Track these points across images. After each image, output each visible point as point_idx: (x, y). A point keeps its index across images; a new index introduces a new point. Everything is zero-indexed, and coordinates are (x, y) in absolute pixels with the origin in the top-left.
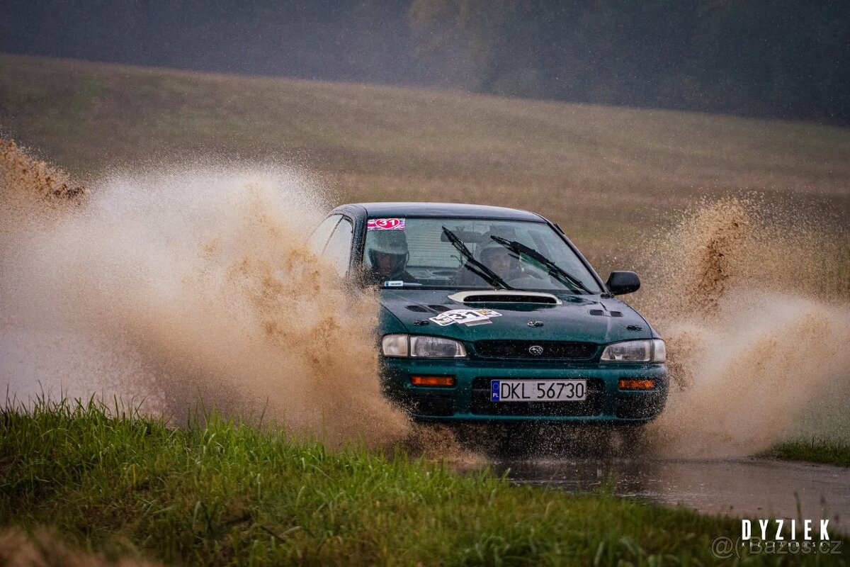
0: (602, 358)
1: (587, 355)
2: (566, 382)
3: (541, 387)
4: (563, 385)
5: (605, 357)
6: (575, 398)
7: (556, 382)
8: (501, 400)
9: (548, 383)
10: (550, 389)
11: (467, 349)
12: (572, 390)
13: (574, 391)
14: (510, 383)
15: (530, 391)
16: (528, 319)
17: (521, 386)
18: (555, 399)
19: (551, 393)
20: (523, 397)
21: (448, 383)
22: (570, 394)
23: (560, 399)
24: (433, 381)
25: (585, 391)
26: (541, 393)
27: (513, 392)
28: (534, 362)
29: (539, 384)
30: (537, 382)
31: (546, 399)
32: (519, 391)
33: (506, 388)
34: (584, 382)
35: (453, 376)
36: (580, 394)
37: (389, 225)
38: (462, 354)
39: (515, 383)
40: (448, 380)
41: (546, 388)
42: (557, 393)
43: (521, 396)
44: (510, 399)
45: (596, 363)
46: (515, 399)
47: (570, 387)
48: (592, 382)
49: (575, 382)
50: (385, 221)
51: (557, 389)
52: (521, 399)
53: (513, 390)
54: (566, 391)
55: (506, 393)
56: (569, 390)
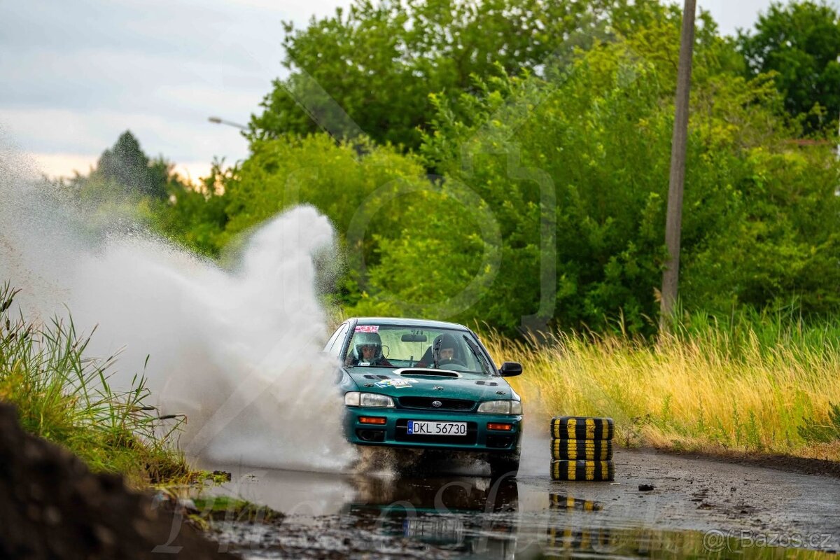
0: (479, 410)
1: (469, 407)
2: (454, 424)
3: (439, 426)
4: (452, 425)
6: (459, 434)
7: (448, 424)
8: (414, 433)
9: (443, 424)
10: (444, 428)
11: (395, 402)
13: (459, 429)
14: (419, 422)
15: (432, 428)
16: (433, 385)
17: (426, 425)
18: (447, 434)
19: (445, 430)
20: (428, 432)
21: (382, 422)
22: (457, 431)
23: (451, 434)
24: (373, 421)
25: (466, 430)
26: (438, 430)
27: (421, 428)
28: (435, 410)
29: (437, 425)
30: (436, 423)
31: (441, 433)
32: (425, 428)
33: (417, 426)
34: (465, 424)
35: (385, 418)
36: (463, 431)
37: (369, 329)
38: (392, 405)
39: (423, 423)
40: (382, 420)
41: (441, 427)
42: (448, 430)
43: (425, 430)
44: (419, 433)
45: (475, 412)
46: (422, 433)
48: (471, 425)
49: (460, 424)
50: (366, 327)
51: (448, 427)
52: (426, 433)
54: (454, 429)
55: (417, 429)
56: (456, 428)
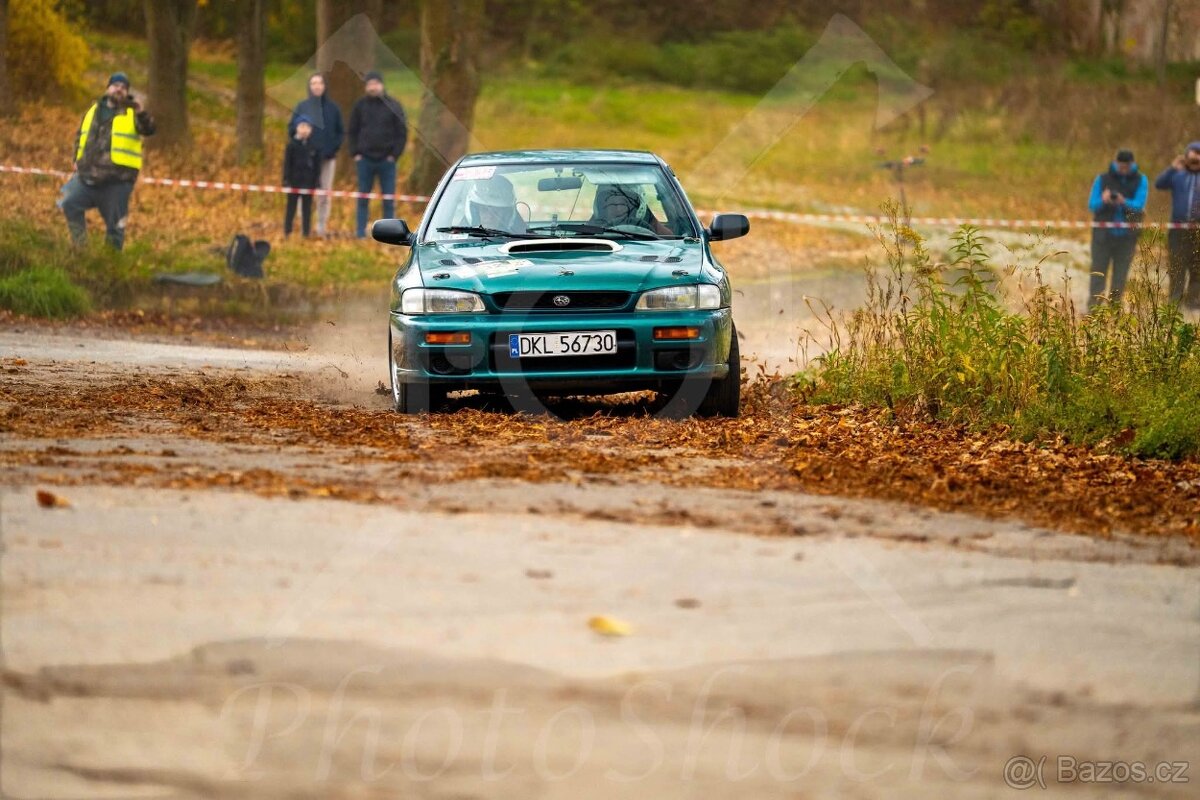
0: (638, 307)
1: (620, 304)
2: (593, 334)
3: (565, 340)
4: (589, 337)
5: (642, 306)
6: (603, 351)
7: (581, 335)
8: (521, 355)
9: (572, 337)
10: (575, 342)
11: (486, 303)
12: (599, 343)
13: (602, 343)
14: (530, 337)
15: (554, 345)
17: (542, 340)
18: (580, 353)
19: (576, 347)
20: (546, 352)
21: (464, 340)
22: (598, 347)
23: (587, 353)
24: (449, 337)
25: (614, 343)
26: (565, 347)
27: (534, 347)
28: (558, 312)
29: (562, 338)
30: (559, 336)
31: (571, 353)
32: (540, 345)
33: (525, 342)
34: (613, 334)
35: (467, 332)
36: (609, 346)
38: (480, 307)
39: (536, 337)
40: (464, 336)
41: (570, 342)
42: (583, 346)
43: (542, 350)
44: (530, 355)
45: (630, 311)
46: (537, 354)
47: (598, 339)
48: (623, 334)
49: (603, 334)
51: (582, 341)
52: (543, 354)
53: (534, 344)
54: (594, 344)
55: (526, 349)
56: (596, 341)
